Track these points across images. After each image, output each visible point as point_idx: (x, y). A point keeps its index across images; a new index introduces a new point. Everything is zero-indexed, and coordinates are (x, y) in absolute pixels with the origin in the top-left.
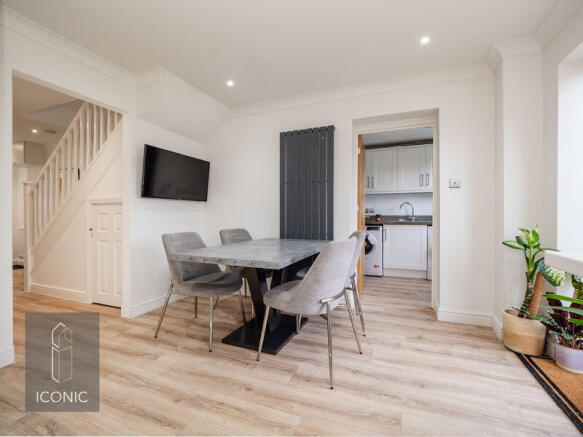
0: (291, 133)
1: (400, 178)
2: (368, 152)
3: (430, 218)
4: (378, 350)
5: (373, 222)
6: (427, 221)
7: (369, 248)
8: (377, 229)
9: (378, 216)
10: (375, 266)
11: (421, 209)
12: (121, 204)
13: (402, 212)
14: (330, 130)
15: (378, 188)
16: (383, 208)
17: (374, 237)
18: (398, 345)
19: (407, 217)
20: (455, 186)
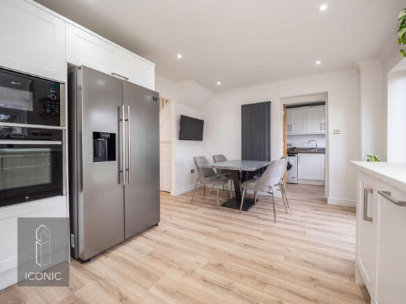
0: (248, 105)
1: (307, 126)
2: (288, 110)
3: (324, 149)
4: (295, 213)
5: (291, 152)
6: (322, 151)
7: (289, 167)
8: (294, 155)
9: (294, 148)
10: (293, 178)
11: (320, 144)
12: (170, 143)
13: (309, 146)
14: (269, 103)
15: (294, 132)
16: (297, 143)
17: (292, 160)
18: (306, 212)
19: (312, 149)
20: (337, 132)
